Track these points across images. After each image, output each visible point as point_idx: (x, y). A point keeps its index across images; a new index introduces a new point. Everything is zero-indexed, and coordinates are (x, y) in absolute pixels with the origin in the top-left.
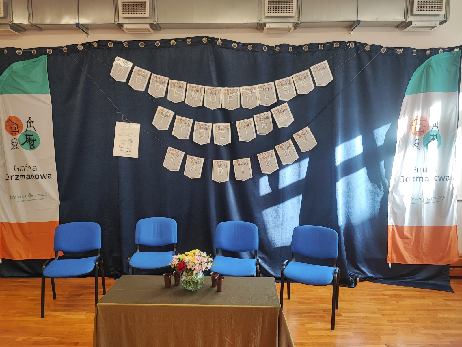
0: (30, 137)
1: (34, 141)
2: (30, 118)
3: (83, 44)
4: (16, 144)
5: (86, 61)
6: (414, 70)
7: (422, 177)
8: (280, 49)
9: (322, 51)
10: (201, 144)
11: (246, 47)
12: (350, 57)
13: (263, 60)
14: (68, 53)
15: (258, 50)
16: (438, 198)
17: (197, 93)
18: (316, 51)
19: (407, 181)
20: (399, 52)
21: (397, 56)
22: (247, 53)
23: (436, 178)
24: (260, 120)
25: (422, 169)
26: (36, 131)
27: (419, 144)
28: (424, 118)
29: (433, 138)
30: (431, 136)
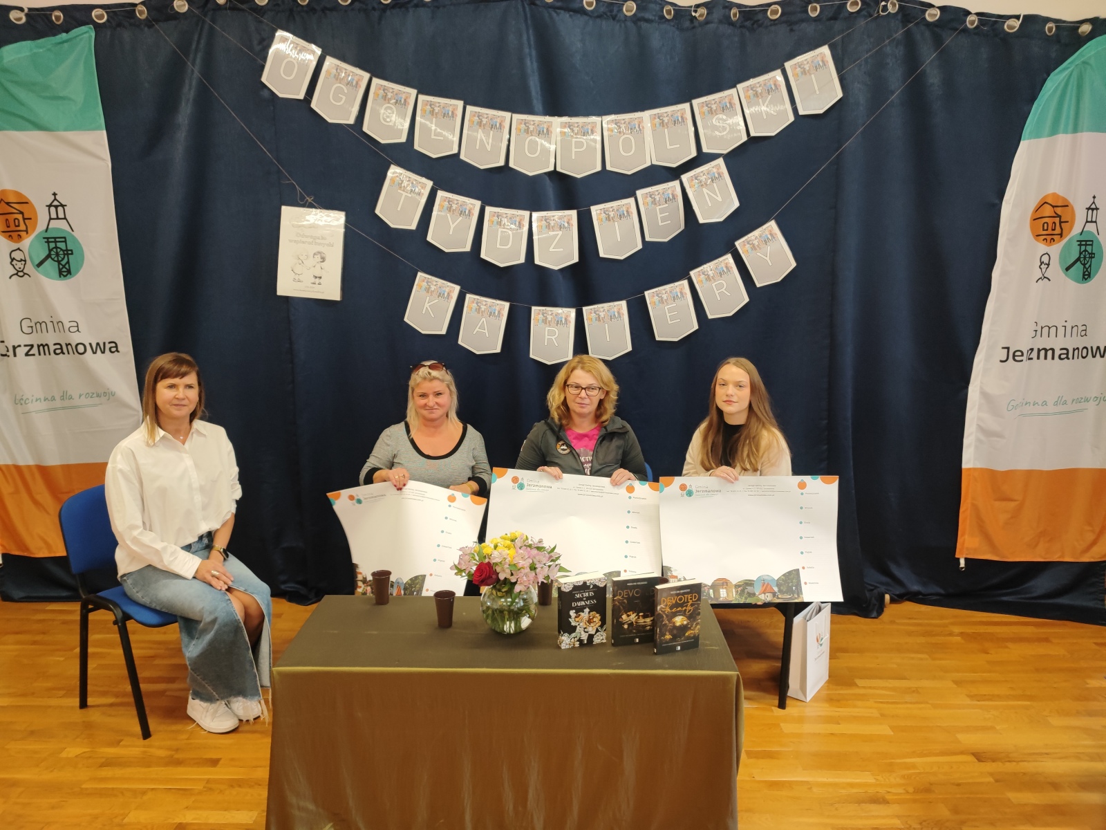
0: (59, 245)
1: (70, 256)
2: (55, 194)
4: (23, 263)
5: (198, 42)
6: (1045, 75)
7: (1053, 350)
8: (707, 14)
9: (816, 19)
10: (502, 265)
11: (619, 7)
12: (888, 38)
13: (663, 45)
14: (150, 21)
15: (651, 17)
16: (1087, 400)
17: (492, 132)
18: (802, 21)
19: (1017, 358)
20: (1011, 27)
21: (1006, 38)
22: (620, 26)
23: (1085, 350)
24: (654, 202)
25: (1053, 330)
26: (73, 231)
27: (1048, 265)
28: (1065, 199)
29: (1085, 251)
30: (1080, 245)
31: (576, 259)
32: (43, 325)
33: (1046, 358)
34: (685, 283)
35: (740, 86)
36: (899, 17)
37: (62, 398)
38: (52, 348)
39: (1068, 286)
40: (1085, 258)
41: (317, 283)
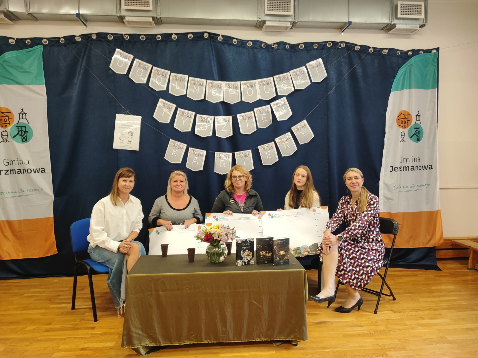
0: (22, 129)
1: (27, 134)
2: (22, 109)
3: (81, 36)
4: (7, 136)
5: (85, 53)
6: (398, 69)
7: (408, 167)
8: (278, 46)
9: (316, 49)
10: (203, 137)
11: (246, 43)
12: (342, 56)
13: (262, 57)
14: (66, 44)
15: (257, 47)
16: (422, 186)
17: (199, 87)
18: (311, 50)
19: (396, 170)
20: (385, 52)
21: (383, 56)
22: (246, 50)
23: (420, 167)
24: (261, 113)
25: (408, 160)
26: (29, 124)
27: (404, 136)
28: (408, 112)
29: (417, 131)
30: (415, 129)
31: (232, 134)
32: (14, 162)
33: (406, 170)
34: (273, 143)
35: (291, 72)
36: (346, 48)
37: (20, 192)
38: (17, 171)
39: (412, 143)
40: (417, 133)
41: (130, 144)
